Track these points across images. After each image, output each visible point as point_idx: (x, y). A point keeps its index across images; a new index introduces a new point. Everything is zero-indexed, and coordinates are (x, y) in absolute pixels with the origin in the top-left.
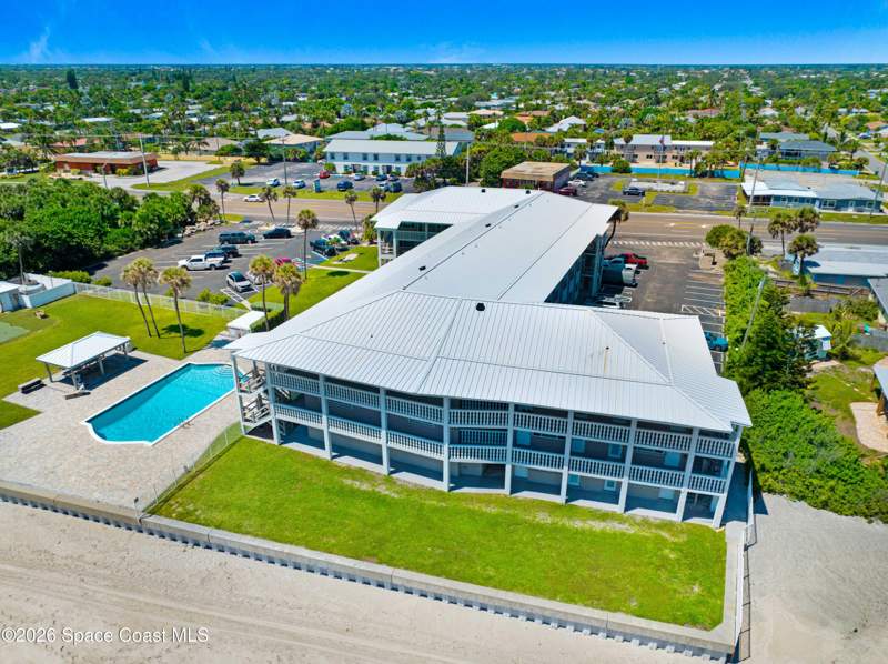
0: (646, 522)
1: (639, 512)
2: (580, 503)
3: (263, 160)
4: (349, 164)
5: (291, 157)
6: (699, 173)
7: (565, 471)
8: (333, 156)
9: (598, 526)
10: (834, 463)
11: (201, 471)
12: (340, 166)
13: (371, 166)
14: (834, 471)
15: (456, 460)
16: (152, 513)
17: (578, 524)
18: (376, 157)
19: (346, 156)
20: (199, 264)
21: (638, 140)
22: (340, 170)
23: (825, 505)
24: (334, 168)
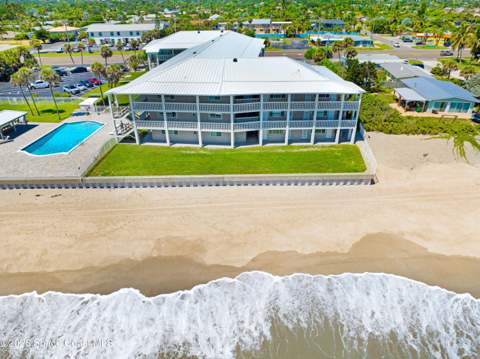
0: (323, 147)
1: (320, 144)
2: (294, 144)
3: (47, 41)
4: (103, 38)
5: (64, 38)
6: (287, 36)
7: (287, 129)
8: (92, 34)
9: (305, 150)
10: (391, 116)
11: (103, 158)
12: (97, 40)
13: (116, 39)
14: (391, 119)
15: (237, 131)
16: (87, 176)
17: (296, 151)
18: (118, 34)
19: (100, 34)
20: (41, 85)
21: (256, 21)
22: (98, 42)
23: (390, 132)
24: (94, 42)
